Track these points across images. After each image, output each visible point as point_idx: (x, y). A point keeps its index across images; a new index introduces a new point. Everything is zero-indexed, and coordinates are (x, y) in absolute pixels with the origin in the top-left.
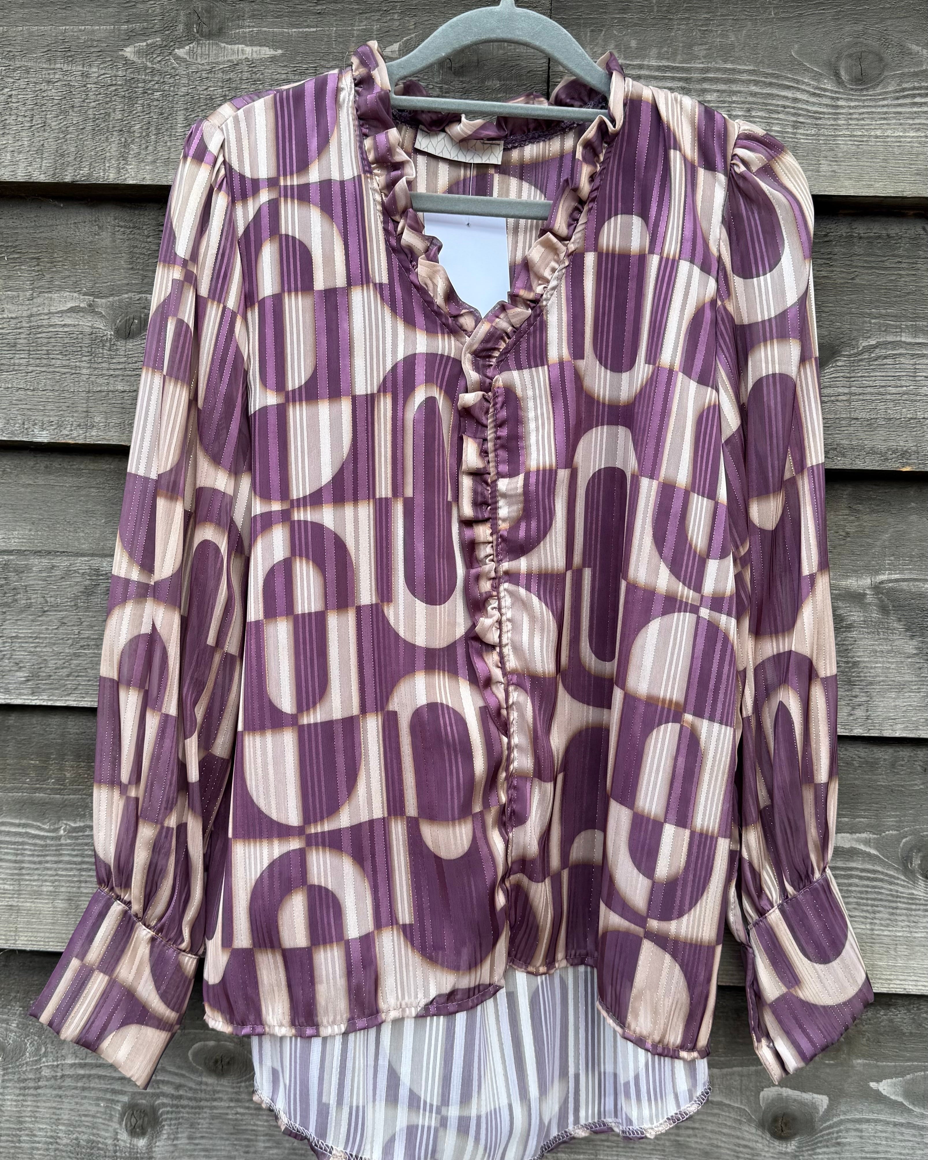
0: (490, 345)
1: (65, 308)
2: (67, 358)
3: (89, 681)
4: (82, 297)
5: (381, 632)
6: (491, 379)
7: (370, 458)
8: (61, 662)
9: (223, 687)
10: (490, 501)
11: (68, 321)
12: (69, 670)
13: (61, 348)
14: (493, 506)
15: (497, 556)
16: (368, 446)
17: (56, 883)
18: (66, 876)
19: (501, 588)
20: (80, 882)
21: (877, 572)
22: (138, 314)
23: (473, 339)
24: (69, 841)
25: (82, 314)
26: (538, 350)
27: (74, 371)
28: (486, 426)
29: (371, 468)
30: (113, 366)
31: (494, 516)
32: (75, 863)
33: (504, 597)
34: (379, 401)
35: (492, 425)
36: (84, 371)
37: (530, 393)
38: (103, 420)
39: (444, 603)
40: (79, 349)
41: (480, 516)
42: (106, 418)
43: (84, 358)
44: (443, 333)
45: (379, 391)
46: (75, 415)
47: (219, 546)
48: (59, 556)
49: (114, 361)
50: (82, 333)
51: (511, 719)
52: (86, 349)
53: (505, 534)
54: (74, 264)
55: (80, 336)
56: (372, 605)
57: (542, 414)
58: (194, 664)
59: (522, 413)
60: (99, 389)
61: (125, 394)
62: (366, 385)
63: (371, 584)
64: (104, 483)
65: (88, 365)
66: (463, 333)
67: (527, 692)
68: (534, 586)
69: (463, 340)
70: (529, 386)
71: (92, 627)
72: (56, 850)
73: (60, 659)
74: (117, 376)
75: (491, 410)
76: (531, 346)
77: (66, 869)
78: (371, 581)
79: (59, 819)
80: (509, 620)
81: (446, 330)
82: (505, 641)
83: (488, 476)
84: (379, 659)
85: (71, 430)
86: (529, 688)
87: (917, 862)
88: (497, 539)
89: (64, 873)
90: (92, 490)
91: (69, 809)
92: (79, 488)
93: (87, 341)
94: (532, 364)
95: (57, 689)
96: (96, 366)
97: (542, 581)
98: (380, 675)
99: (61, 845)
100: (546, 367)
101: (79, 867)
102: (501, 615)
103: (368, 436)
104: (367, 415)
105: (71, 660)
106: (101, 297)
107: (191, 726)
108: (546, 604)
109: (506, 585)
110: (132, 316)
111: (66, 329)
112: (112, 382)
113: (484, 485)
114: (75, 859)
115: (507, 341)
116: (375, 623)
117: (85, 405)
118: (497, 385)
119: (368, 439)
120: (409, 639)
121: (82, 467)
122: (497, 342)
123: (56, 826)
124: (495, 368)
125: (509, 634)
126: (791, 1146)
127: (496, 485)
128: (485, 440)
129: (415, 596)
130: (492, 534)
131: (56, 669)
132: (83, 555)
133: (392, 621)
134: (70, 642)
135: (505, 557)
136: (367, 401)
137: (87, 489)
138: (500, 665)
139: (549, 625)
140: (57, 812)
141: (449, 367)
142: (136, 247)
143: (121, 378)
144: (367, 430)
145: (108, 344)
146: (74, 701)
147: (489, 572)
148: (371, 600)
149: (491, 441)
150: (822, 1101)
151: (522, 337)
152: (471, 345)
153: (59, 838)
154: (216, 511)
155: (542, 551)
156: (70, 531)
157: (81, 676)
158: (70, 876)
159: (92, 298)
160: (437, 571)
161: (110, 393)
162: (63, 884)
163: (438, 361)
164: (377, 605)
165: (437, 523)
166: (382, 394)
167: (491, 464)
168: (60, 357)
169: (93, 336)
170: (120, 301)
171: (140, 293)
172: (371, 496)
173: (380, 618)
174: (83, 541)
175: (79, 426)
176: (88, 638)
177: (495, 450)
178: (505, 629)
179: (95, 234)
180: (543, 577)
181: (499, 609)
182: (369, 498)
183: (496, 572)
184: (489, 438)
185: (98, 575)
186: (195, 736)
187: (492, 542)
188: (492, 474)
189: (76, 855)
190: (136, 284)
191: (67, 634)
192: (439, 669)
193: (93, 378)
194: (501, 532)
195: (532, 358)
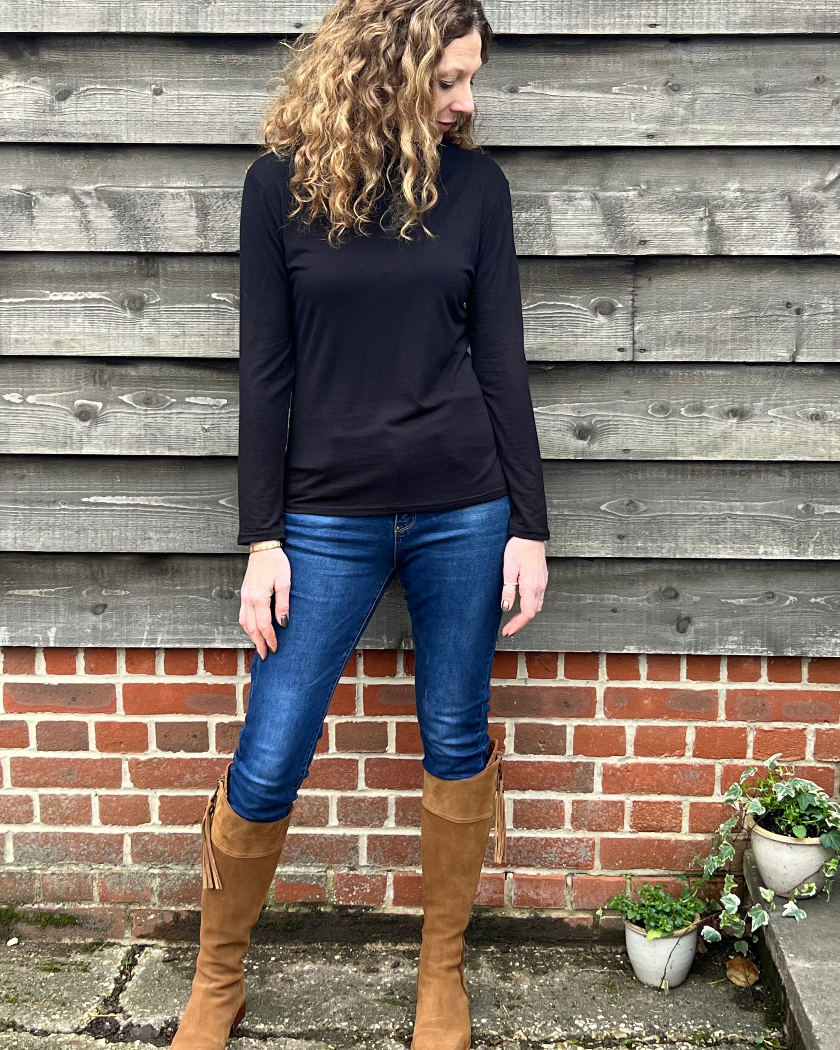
21: (95, 183)
87: (126, 303)
126: (87, 424)
150: (100, 405)
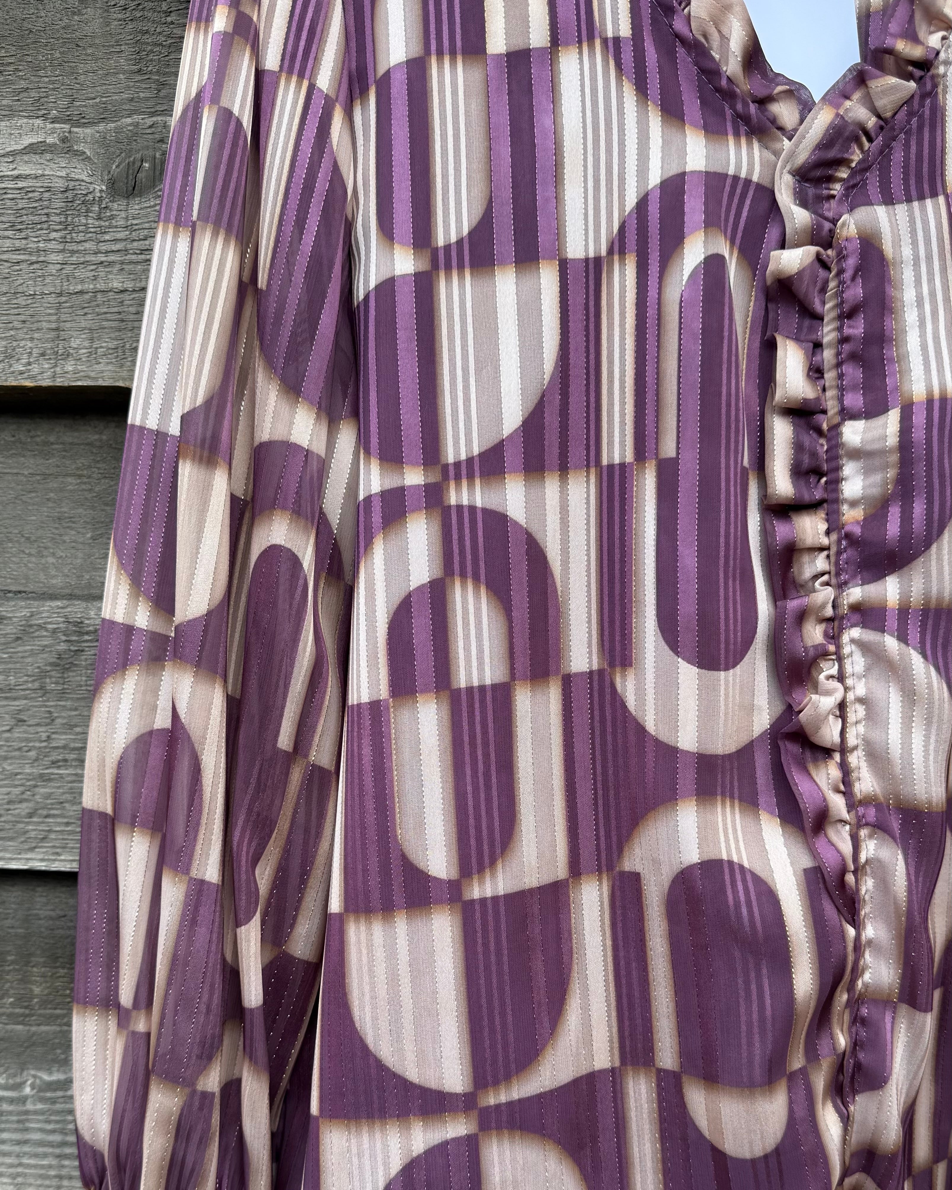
0: (832, 154)
1: (19, 147)
2: (23, 235)
3: (67, 824)
4: (49, 126)
5: (609, 723)
6: (834, 222)
7: (592, 387)
8: (17, 791)
9: (307, 830)
10: (825, 467)
11: (24, 169)
12: (31, 805)
13: (12, 218)
14: (832, 476)
15: (838, 574)
16: (588, 362)
17: (20, 1180)
18: (35, 1166)
19: (845, 638)
20: (60, 1177)
22: (150, 152)
23: (797, 146)
24: (40, 1106)
25: (48, 156)
26: (925, 165)
27: (34, 258)
28: (821, 318)
29: (593, 405)
30: (103, 247)
31: (833, 496)
32: (51, 1145)
33: (851, 654)
34: (610, 272)
35: (834, 314)
36: (53, 257)
37: (907, 252)
38: (86, 344)
39: (734, 666)
40: (44, 219)
41: (807, 497)
42: (92, 340)
43: (54, 235)
44: (737, 135)
45: (610, 252)
46: (36, 335)
47: (300, 555)
48: (12, 599)
49: (107, 237)
50: (49, 189)
51: (863, 892)
52: (57, 219)
53: (857, 530)
54: (36, 69)
55: (46, 195)
56: (591, 672)
57: (933, 294)
58: (252, 786)
59: (891, 292)
60: (79, 288)
61: (125, 296)
62: (586, 240)
63: (590, 633)
64: (90, 467)
65: (60, 247)
66: (779, 133)
67: (893, 838)
68: (914, 634)
69: (777, 146)
70: (906, 239)
71: (72, 727)
72: (18, 1122)
73: (16, 786)
74: (111, 264)
75: (832, 284)
76: (913, 156)
77: (36, 1156)
78: (589, 627)
79: (23, 1068)
80: (860, 700)
81: (743, 129)
82: (852, 740)
83: (821, 417)
84: (605, 773)
85: (29, 364)
86: (897, 832)
88: (839, 542)
89: (32, 1161)
90: (70, 480)
91: (40, 1050)
92: (46, 476)
93: (58, 204)
94: (914, 193)
95: (11, 839)
96: (74, 247)
97: (930, 622)
98: (606, 805)
99: (27, 1113)
100: (941, 199)
101: (57, 1151)
102: (846, 689)
103: (587, 341)
104: (587, 298)
105: (35, 786)
106: (84, 125)
107: (249, 902)
108: (937, 669)
109: (856, 632)
110: (138, 156)
111: (20, 184)
112: (102, 274)
113: (815, 435)
114: (51, 1138)
115: (867, 145)
116: (596, 706)
117: (54, 318)
118: (845, 233)
119: (587, 347)
120: (664, 736)
121: (52, 439)
122: (846, 148)
123: (18, 1080)
124: (841, 201)
125: (861, 729)
127: (839, 435)
128: (818, 346)
129: (677, 653)
130: (828, 533)
131: (10, 802)
132: (53, 597)
133: (631, 703)
134: (33, 754)
135: (853, 577)
136: (587, 271)
137: (61, 479)
138: (842, 788)
139: (941, 707)
140: (19, 1055)
141: (748, 202)
142: (147, 32)
143: (118, 267)
144: (587, 327)
145: (96, 208)
146: (42, 860)
147: (823, 606)
148: (590, 663)
149: (830, 345)
151: (894, 139)
152: (792, 154)
153: (23, 1100)
154: (293, 487)
155: (934, 563)
156: (30, 555)
157: (54, 816)
158: (42, 1167)
159: (67, 127)
160: (722, 603)
161: (99, 296)
162: (31, 1180)
163: (727, 188)
164: (601, 672)
165: (723, 508)
166: (616, 257)
167: (830, 393)
168: (10, 233)
169: (70, 194)
170: (118, 131)
171: (153, 114)
172: (592, 463)
173: (608, 697)
174: (53, 572)
175: (43, 355)
176: (64, 747)
177: (839, 365)
178: (851, 717)
179: (74, 13)
180: (931, 615)
181: (841, 677)
182: (588, 466)
183: (834, 607)
184: (826, 340)
185: (81, 633)
186: (255, 923)
187: (828, 548)
188: (830, 413)
189: (53, 1131)
190: (147, 99)
191: (28, 740)
192: (723, 794)
193: (68, 269)
194: (847, 528)
195: (912, 182)
